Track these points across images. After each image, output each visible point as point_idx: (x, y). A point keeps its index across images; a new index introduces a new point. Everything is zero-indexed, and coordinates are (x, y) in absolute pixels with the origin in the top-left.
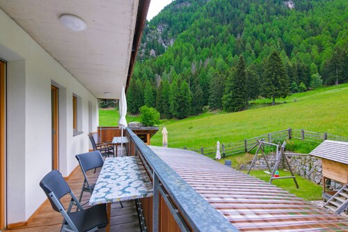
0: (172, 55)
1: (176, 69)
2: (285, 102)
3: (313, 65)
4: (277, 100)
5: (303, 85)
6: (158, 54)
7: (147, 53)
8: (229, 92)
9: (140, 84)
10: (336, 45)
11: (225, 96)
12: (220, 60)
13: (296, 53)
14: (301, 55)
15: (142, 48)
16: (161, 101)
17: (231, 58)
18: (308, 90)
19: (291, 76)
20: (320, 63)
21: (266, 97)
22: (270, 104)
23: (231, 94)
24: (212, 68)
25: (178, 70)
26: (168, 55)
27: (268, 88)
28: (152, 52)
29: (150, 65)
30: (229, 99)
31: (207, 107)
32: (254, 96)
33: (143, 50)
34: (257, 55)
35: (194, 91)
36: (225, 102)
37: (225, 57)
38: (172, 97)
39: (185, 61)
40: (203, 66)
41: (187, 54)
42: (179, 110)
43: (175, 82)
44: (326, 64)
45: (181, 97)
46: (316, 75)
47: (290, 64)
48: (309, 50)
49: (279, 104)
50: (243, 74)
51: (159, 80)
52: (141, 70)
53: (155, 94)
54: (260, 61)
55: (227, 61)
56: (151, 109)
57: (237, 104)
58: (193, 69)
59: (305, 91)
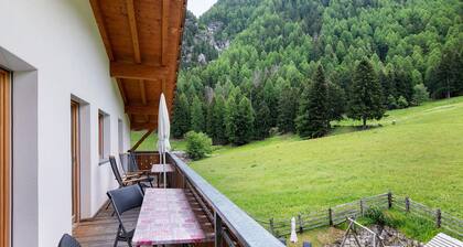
0: (228, 60)
1: (233, 79)
2: (380, 126)
3: (416, 73)
4: (368, 123)
5: (402, 99)
6: (209, 59)
7: (195, 59)
8: (304, 111)
9: (186, 100)
10: (446, 45)
11: (299, 117)
12: (291, 68)
13: (392, 56)
14: (399, 59)
15: (188, 52)
16: (213, 122)
17: (305, 65)
18: (410, 105)
19: (387, 88)
20: (425, 70)
21: (354, 118)
22: (359, 128)
23: (307, 115)
24: (281, 78)
25: (237, 80)
26: (223, 61)
27: (356, 108)
28: (202, 57)
29: (199, 74)
30: (305, 122)
31: (275, 129)
32: (337, 116)
33: (190, 55)
34: (340, 60)
35: (257, 108)
36: (299, 125)
37: (297, 64)
38: (227, 117)
39: (245, 69)
40: (268, 75)
41: (247, 60)
42: (237, 133)
43: (232, 98)
44: (432, 71)
45: (240, 117)
46: (420, 87)
47: (385, 71)
48: (409, 52)
49: (371, 127)
50: (323, 89)
51: (211, 94)
52: (187, 81)
53: (205, 113)
54: (344, 67)
55: (300, 69)
56: (201, 135)
57: (315, 128)
58: (256, 79)
59: (406, 107)
